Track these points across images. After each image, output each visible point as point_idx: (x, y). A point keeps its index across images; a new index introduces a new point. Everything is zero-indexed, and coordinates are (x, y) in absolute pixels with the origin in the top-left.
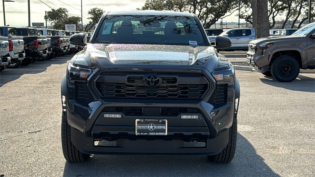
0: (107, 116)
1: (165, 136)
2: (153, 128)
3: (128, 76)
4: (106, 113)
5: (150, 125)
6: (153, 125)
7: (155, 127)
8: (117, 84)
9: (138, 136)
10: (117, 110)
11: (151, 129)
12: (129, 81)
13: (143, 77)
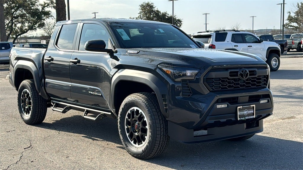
0: (219, 106)
1: (254, 118)
2: (247, 113)
3: (230, 71)
4: (219, 104)
5: (245, 111)
6: (247, 111)
7: (248, 112)
8: (222, 78)
9: (240, 120)
10: (223, 101)
11: (246, 114)
12: (230, 76)
13: (238, 72)
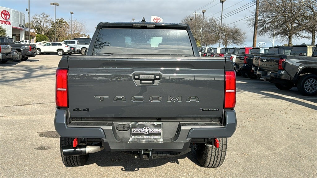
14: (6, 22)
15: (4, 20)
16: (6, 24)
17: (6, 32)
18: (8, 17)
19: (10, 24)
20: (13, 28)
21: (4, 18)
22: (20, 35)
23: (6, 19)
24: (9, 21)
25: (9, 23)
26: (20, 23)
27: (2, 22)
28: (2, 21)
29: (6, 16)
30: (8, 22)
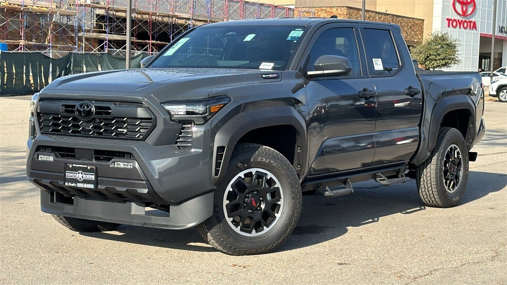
14: (466, 21)
15: (460, 19)
16: (465, 28)
17: (458, 48)
18: (470, 10)
19: (475, 27)
20: (481, 36)
21: (461, 13)
22: (501, 54)
23: (464, 14)
24: (473, 20)
25: (472, 24)
26: (503, 22)
27: (454, 24)
28: (455, 20)
29: (464, 9)
30: (470, 22)
